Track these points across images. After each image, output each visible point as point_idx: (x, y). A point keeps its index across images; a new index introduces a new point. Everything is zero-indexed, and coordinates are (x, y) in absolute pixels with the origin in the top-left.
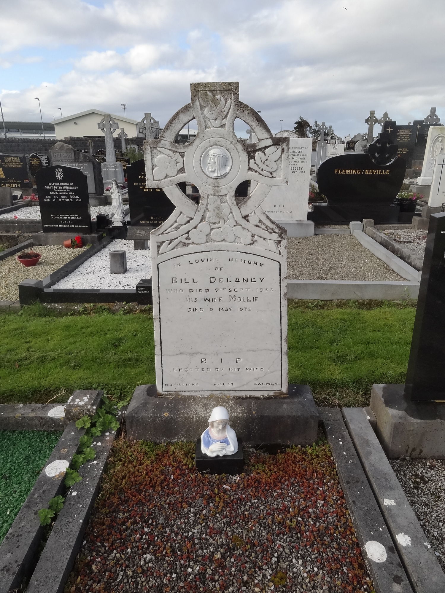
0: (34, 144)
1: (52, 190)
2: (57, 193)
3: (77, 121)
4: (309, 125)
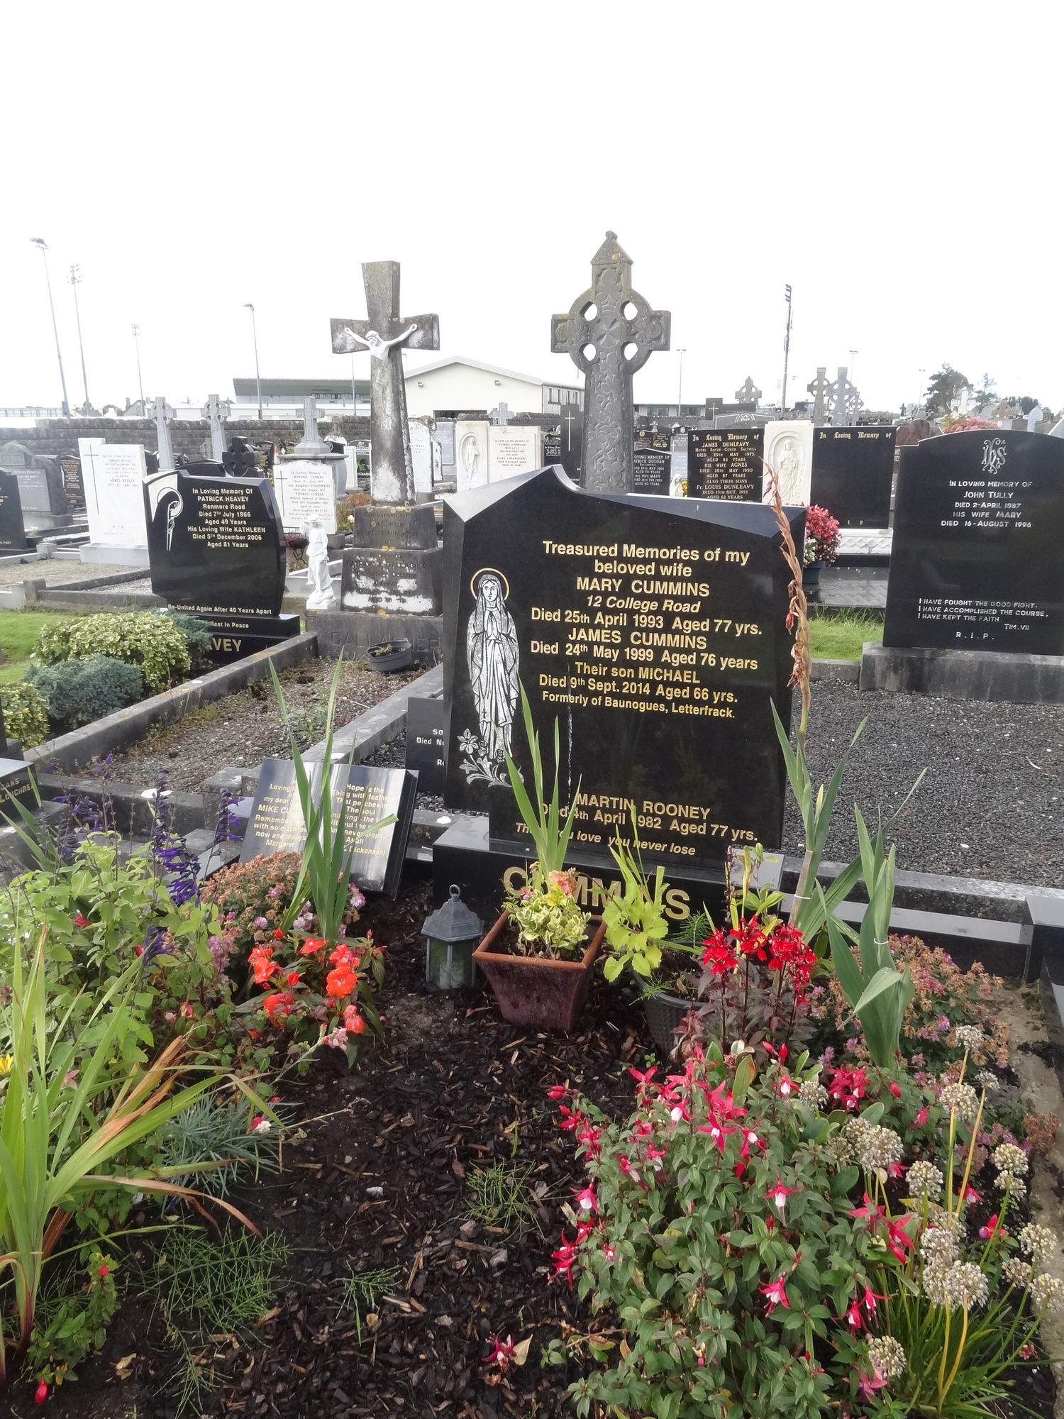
0: (254, 431)
3: (424, 381)
4: (966, 383)
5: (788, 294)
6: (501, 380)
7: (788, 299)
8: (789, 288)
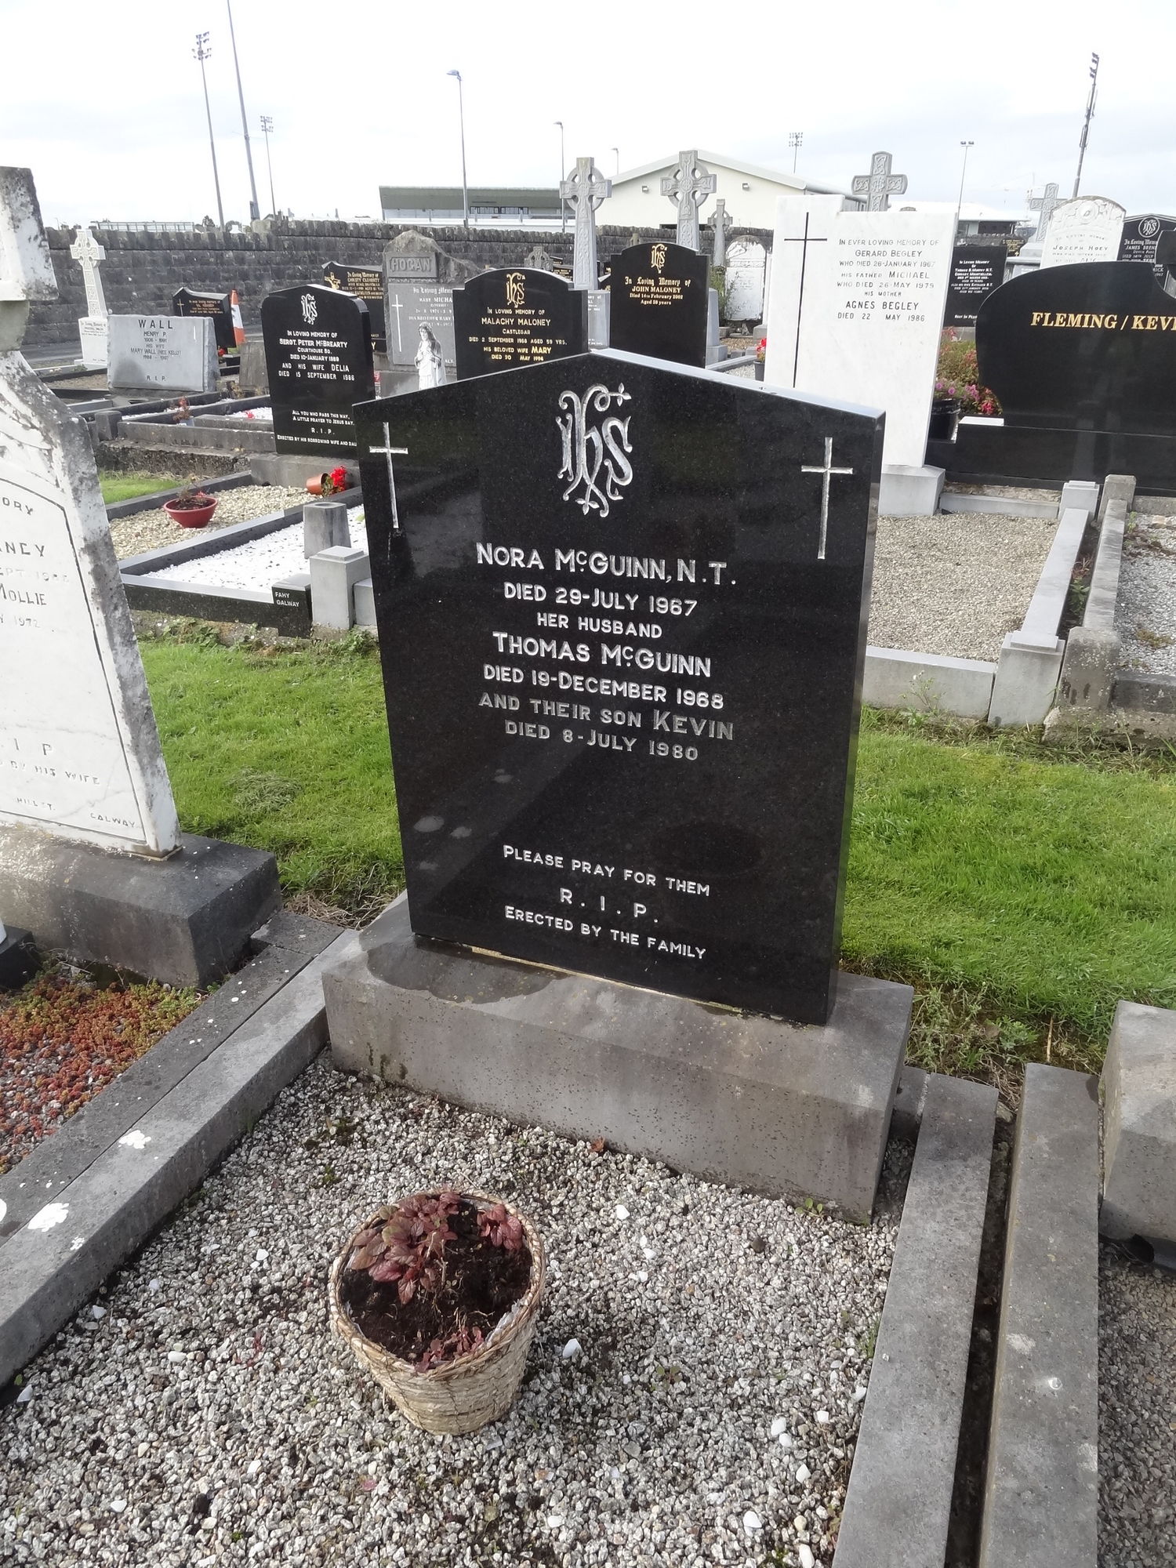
1: (293, 349)
2: (304, 357)
3: (650, 184)
5: (1094, 66)
6: (750, 182)
7: (1094, 73)
8: (1096, 59)
